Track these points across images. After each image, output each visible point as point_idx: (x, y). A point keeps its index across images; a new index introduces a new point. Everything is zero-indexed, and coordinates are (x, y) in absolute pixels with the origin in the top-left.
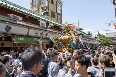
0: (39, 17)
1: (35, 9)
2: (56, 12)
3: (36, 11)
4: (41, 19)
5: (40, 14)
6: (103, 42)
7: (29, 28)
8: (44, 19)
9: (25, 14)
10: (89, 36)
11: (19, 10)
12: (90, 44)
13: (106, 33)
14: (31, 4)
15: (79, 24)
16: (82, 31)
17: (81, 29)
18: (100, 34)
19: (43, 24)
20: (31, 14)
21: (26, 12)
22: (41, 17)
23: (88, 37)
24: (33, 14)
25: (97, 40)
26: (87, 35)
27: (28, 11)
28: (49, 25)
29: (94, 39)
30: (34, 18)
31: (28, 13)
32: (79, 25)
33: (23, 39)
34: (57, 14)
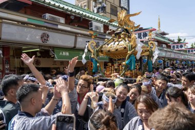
0: (91, 16)
1: (83, 3)
2: (118, 5)
3: (85, 6)
4: (94, 19)
5: (92, 11)
7: (76, 36)
8: (99, 19)
9: (68, 12)
10: (179, 45)
11: (59, 7)
12: (182, 61)
15: (159, 24)
16: (166, 36)
17: (164, 34)
19: (97, 28)
20: (78, 11)
21: (70, 9)
22: (94, 17)
23: (177, 47)
24: (81, 12)
26: (175, 43)
27: (73, 6)
28: (108, 29)
29: (189, 51)
30: (83, 19)
31: (74, 10)
32: (159, 26)
33: (67, 54)
34: (121, 9)
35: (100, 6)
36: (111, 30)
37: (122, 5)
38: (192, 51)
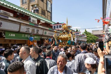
0: (30, 14)
1: (25, 6)
2: (46, 10)
3: (26, 8)
4: (32, 16)
5: (30, 11)
6: (89, 39)
7: (20, 25)
8: (35, 16)
9: (15, 10)
10: (77, 33)
11: (9, 7)
12: (78, 41)
13: (92, 31)
14: (21, 1)
15: (67, 22)
16: (71, 28)
17: (69, 27)
18: (87, 32)
19: (33, 21)
20: (22, 10)
21: (17, 8)
22: (31, 14)
23: (76, 34)
24: (24, 11)
25: (84, 37)
26: (75, 32)
27: (19, 7)
30: (25, 15)
31: (19, 10)
32: (67, 23)
33: (14, 35)
34: (47, 12)
35: (35, 9)
36: (41, 22)
37: (48, 10)
38: (83, 36)
